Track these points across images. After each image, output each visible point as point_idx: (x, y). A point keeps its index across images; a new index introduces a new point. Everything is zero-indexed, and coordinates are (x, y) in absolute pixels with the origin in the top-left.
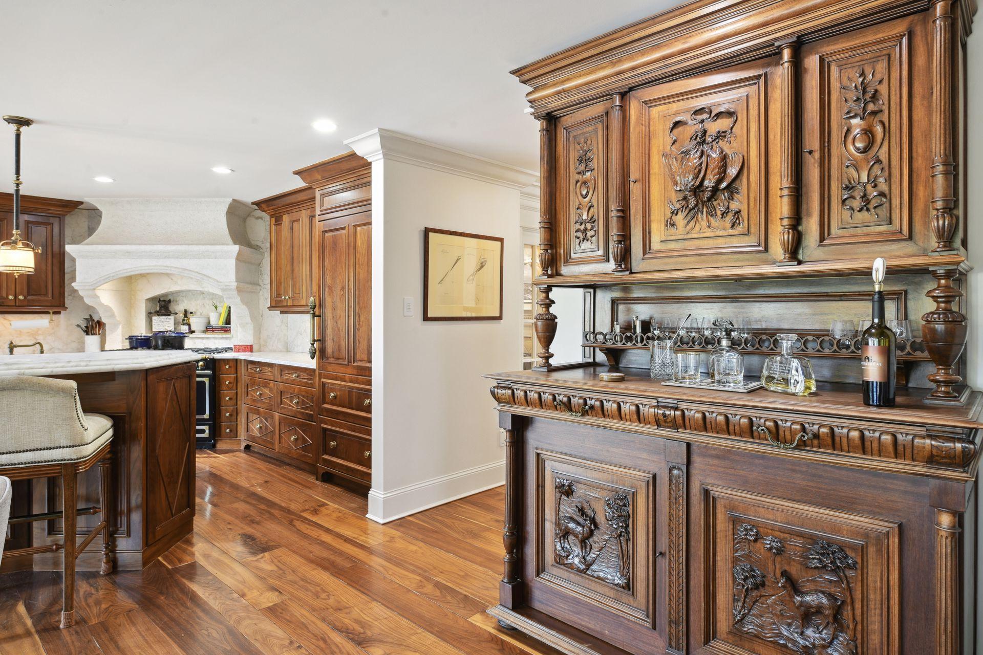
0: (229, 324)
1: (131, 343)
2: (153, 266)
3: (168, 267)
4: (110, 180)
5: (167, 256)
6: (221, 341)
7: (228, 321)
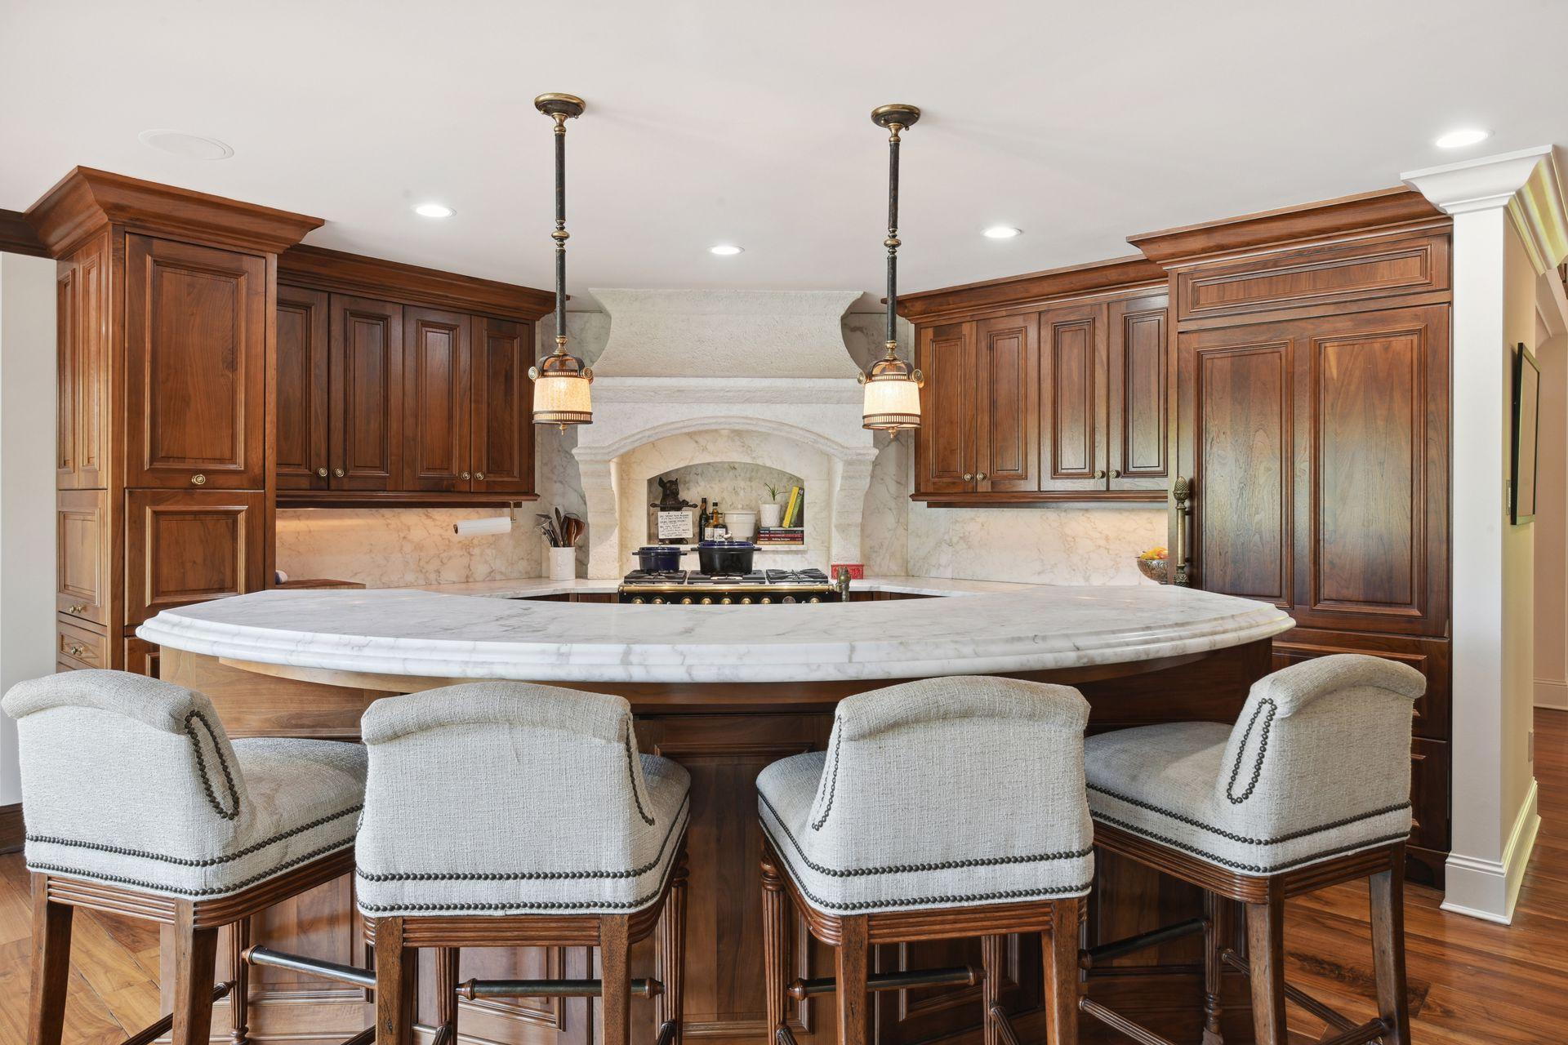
0: (802, 525)
1: (644, 561)
2: (723, 417)
3: (751, 419)
4: (734, 251)
5: (748, 398)
6: (786, 557)
7: (799, 520)
